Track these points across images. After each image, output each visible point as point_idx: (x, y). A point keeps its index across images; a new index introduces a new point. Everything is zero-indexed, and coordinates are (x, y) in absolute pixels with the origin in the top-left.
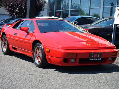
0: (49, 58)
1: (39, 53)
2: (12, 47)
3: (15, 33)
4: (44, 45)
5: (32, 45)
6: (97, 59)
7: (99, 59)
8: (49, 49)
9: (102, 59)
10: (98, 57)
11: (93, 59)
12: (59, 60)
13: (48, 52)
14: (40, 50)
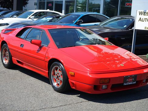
0: (73, 83)
1: (58, 75)
2: (17, 60)
3: (21, 44)
4: (66, 66)
5: (47, 64)
6: (131, 83)
7: (134, 83)
8: (73, 72)
9: (137, 82)
10: (132, 81)
11: (127, 84)
12: (88, 86)
13: (72, 76)
14: (60, 70)
